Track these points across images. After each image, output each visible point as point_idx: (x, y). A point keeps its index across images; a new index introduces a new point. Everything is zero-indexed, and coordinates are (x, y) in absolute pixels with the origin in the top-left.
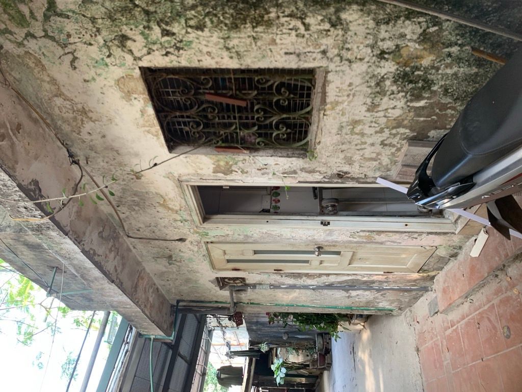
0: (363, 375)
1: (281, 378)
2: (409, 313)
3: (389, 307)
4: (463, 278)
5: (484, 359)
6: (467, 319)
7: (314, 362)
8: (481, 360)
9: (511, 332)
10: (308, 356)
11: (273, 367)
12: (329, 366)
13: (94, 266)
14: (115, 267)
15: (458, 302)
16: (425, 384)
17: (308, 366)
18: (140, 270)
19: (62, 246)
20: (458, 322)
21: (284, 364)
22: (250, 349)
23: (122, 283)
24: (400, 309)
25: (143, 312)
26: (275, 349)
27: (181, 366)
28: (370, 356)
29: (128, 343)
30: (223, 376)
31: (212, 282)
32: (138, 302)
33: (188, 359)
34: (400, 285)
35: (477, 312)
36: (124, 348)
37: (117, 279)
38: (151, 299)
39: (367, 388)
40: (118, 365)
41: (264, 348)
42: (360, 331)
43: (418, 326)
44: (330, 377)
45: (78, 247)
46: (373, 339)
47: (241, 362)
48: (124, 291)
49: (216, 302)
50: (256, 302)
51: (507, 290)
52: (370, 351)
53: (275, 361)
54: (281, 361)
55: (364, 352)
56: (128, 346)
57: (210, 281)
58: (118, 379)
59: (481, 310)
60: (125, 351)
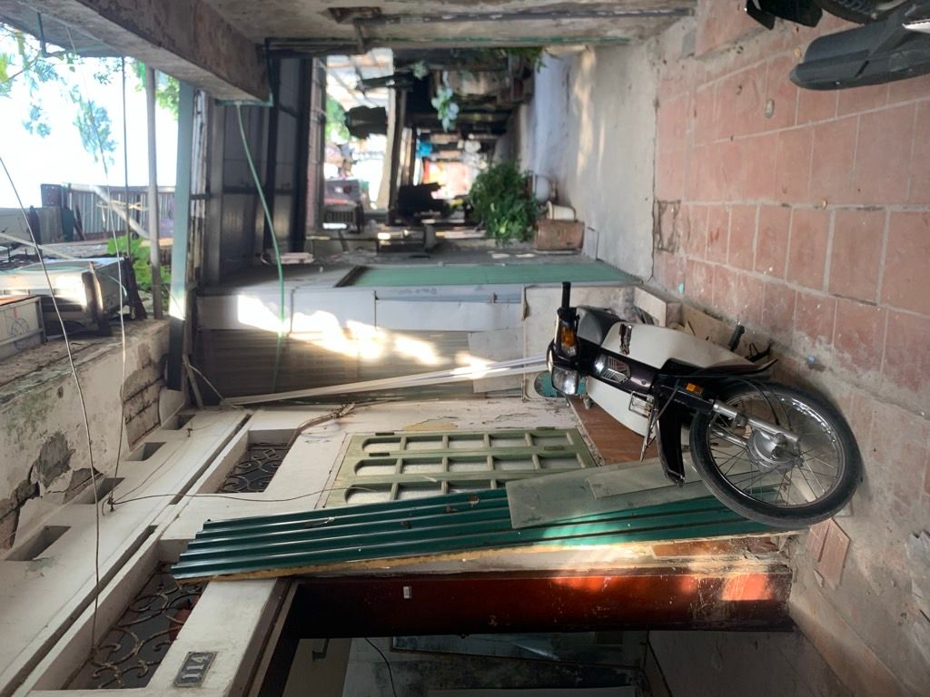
0: (578, 124)
1: (451, 121)
2: (653, 45)
3: (624, 36)
4: (737, 12)
5: (734, 138)
6: (728, 76)
7: (505, 92)
8: (729, 139)
9: (775, 111)
10: (494, 80)
11: (436, 103)
12: (529, 98)
13: (125, 30)
14: (156, 17)
15: (722, 48)
16: (657, 155)
17: (494, 98)
18: (193, 6)
19: (64, 8)
20: (717, 77)
21: (456, 98)
22: (395, 73)
23: (173, 41)
24: (641, 37)
25: (218, 75)
26: (438, 74)
27: (287, 124)
28: (592, 96)
29: (199, 113)
30: (355, 123)
31: (323, 13)
32: (205, 62)
33: (295, 110)
34: (642, 8)
35: (743, 69)
36: (198, 121)
37: (164, 37)
38: (223, 49)
39: (581, 142)
40: (196, 147)
41: (420, 71)
42: (580, 54)
43: (663, 68)
44: (530, 114)
45: (91, 8)
46: (598, 70)
47: (383, 98)
48: (181, 54)
49: (334, 39)
50: (402, 36)
51: (788, 46)
52: (592, 88)
53: (440, 91)
54: (449, 93)
55: (582, 87)
56: (201, 117)
57: (318, 13)
58: (200, 167)
59: (749, 67)
60: (199, 125)
